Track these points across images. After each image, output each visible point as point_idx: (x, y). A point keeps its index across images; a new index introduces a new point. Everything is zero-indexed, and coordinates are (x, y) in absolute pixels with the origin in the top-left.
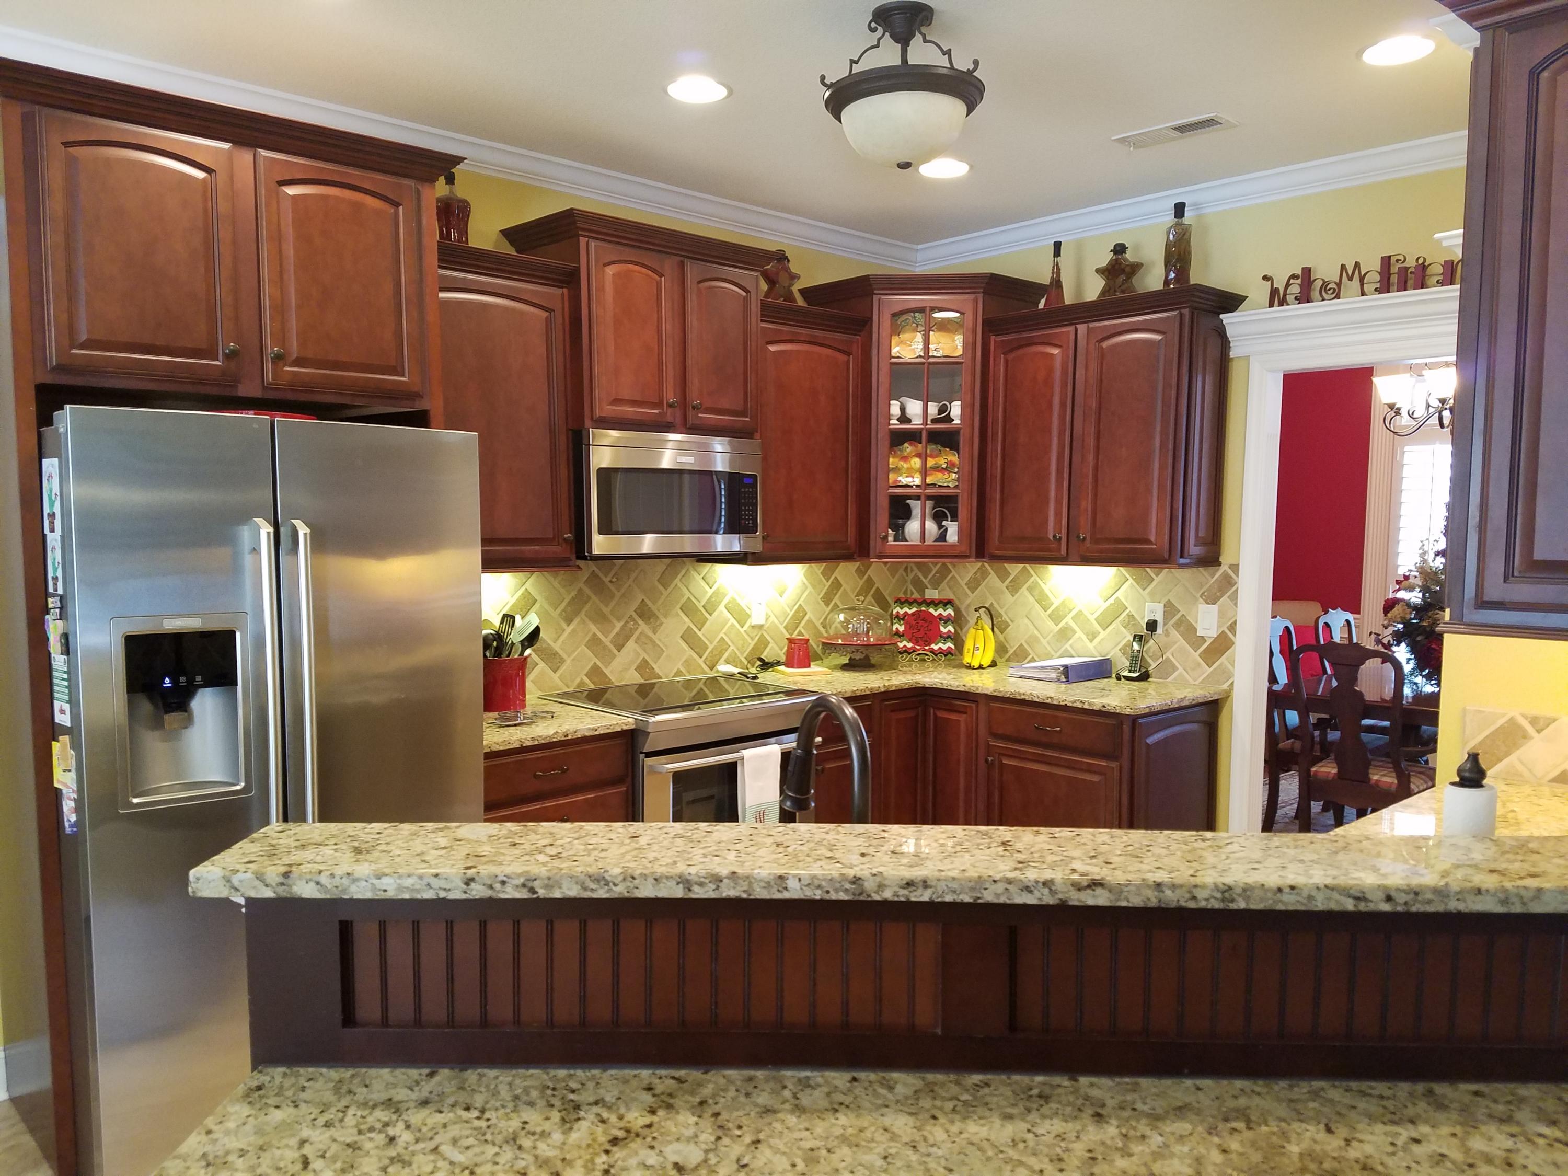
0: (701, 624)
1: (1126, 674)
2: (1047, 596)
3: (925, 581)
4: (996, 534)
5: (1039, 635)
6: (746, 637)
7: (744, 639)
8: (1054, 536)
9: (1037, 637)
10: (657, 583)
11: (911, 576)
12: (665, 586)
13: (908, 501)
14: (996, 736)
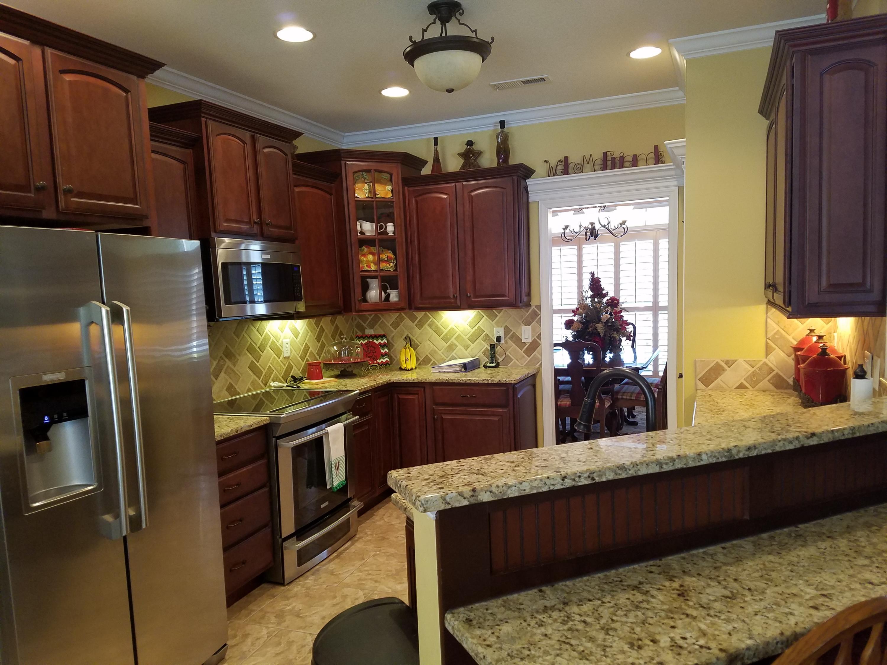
0: (258, 358)
1: (488, 365)
2: (440, 329)
3: (365, 325)
4: (418, 296)
5: (437, 349)
6: (282, 364)
7: (280, 366)
8: (454, 295)
9: (435, 350)
10: (233, 335)
11: (355, 323)
12: (238, 337)
13: (368, 280)
14: (437, 404)
